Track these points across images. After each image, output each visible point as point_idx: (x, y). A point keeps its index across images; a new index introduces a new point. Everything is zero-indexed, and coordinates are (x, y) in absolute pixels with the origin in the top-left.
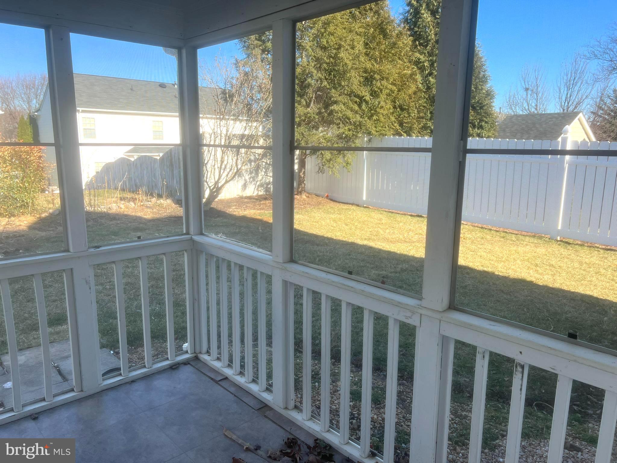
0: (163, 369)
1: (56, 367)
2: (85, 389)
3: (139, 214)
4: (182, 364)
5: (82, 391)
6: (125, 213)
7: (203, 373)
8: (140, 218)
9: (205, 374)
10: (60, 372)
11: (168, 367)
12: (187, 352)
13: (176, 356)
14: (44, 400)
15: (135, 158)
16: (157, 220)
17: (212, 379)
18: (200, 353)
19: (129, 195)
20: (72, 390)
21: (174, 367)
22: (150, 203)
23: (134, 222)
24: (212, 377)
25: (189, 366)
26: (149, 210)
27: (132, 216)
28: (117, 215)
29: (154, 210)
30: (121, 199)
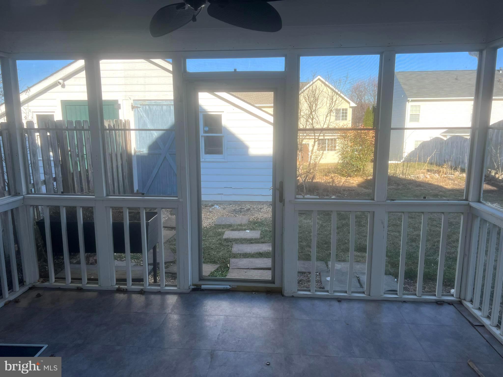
0: (430, 301)
1: (358, 277)
2: (371, 295)
3: (441, 184)
4: (446, 303)
5: (369, 295)
6: (430, 182)
7: (463, 315)
8: (441, 187)
9: (464, 317)
10: (359, 281)
11: (434, 301)
12: (452, 295)
13: (443, 295)
14: (346, 292)
15: (448, 138)
16: (456, 190)
17: (470, 322)
18: (465, 300)
19: (435, 168)
20: (364, 293)
21: (440, 303)
22: (453, 176)
23: (435, 190)
24: (470, 321)
25: (452, 306)
26: (450, 181)
27: (435, 185)
28: (423, 183)
29: (456, 182)
30: (428, 171)
